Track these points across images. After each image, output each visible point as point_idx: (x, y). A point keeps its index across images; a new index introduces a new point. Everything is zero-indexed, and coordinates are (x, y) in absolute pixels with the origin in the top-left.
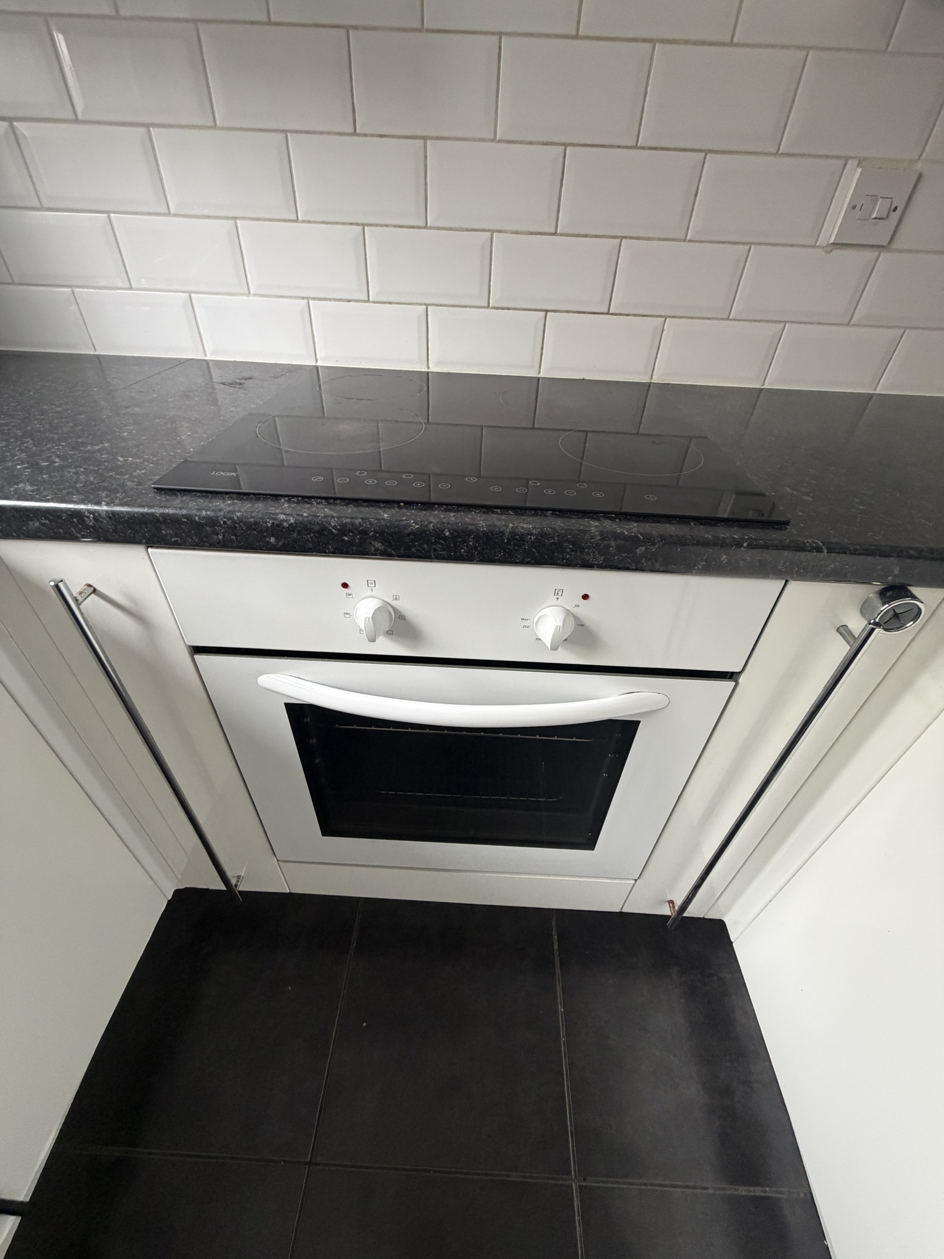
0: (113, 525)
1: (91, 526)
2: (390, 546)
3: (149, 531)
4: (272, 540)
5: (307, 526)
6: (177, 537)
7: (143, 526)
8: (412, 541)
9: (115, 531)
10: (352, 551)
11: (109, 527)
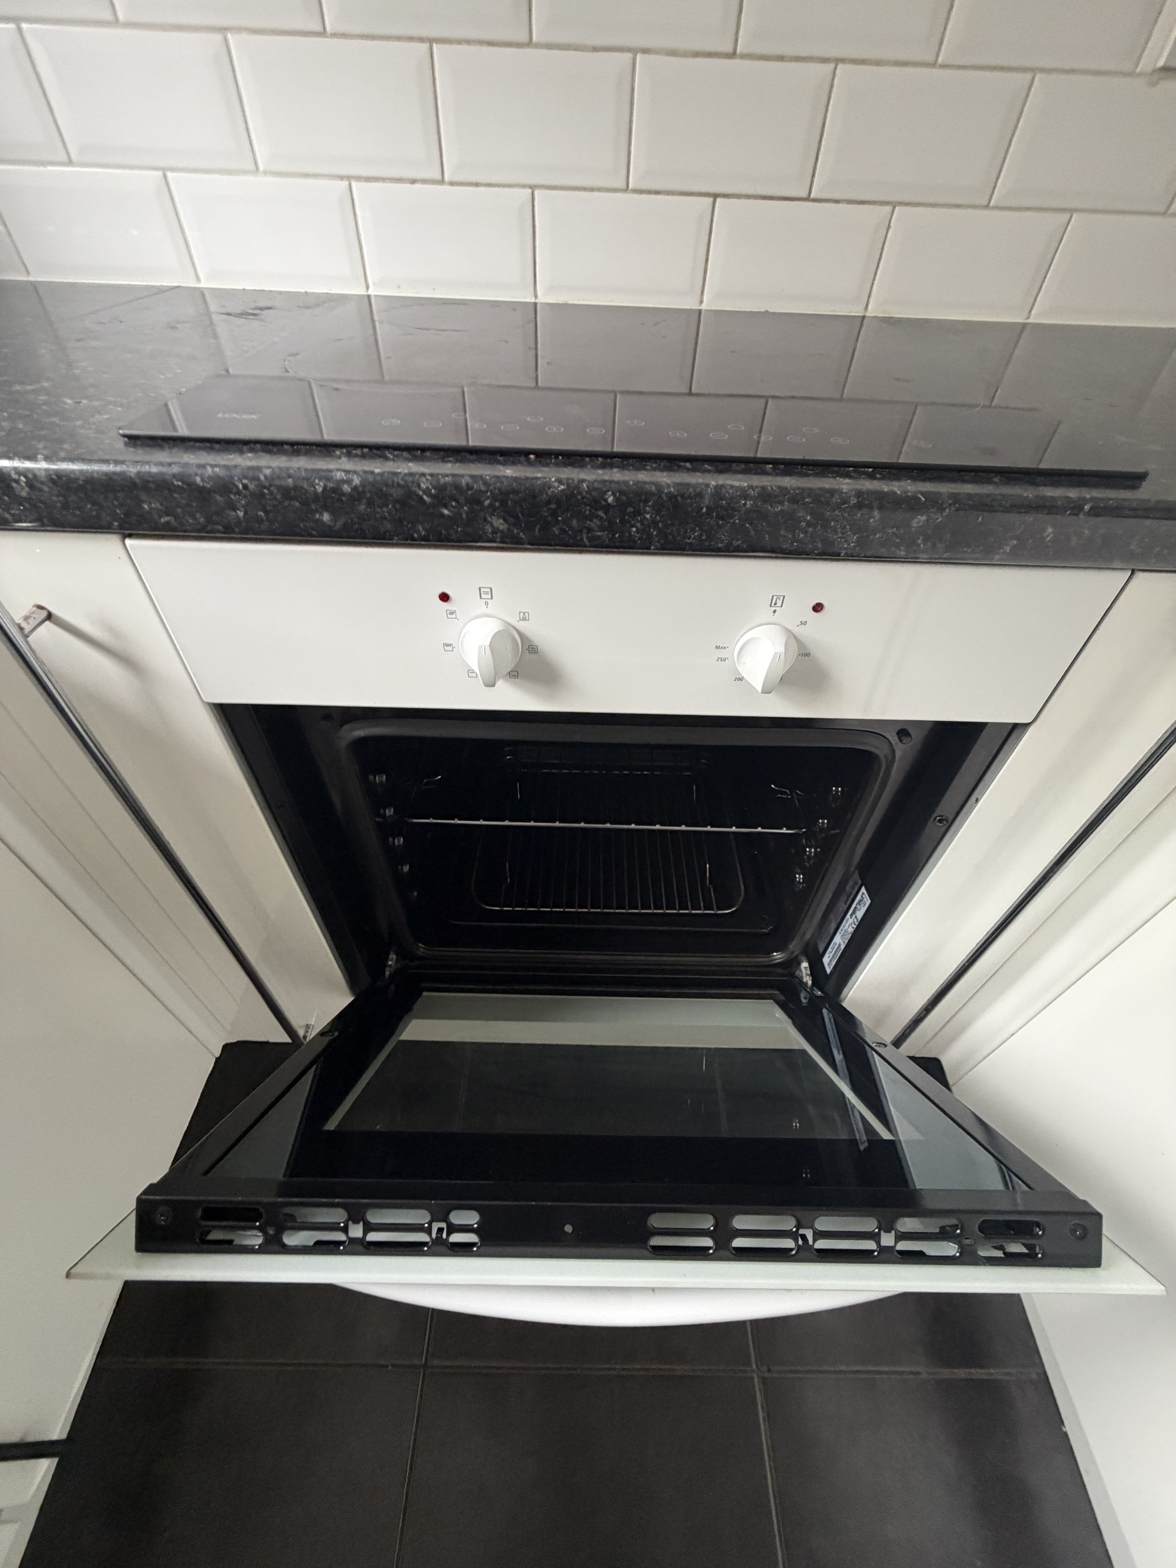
0: (60, 495)
1: (25, 498)
2: (517, 524)
3: (121, 505)
4: (326, 517)
5: (381, 490)
6: (168, 515)
7: (111, 496)
8: (554, 513)
9: (65, 506)
10: (456, 534)
11: (55, 498)
